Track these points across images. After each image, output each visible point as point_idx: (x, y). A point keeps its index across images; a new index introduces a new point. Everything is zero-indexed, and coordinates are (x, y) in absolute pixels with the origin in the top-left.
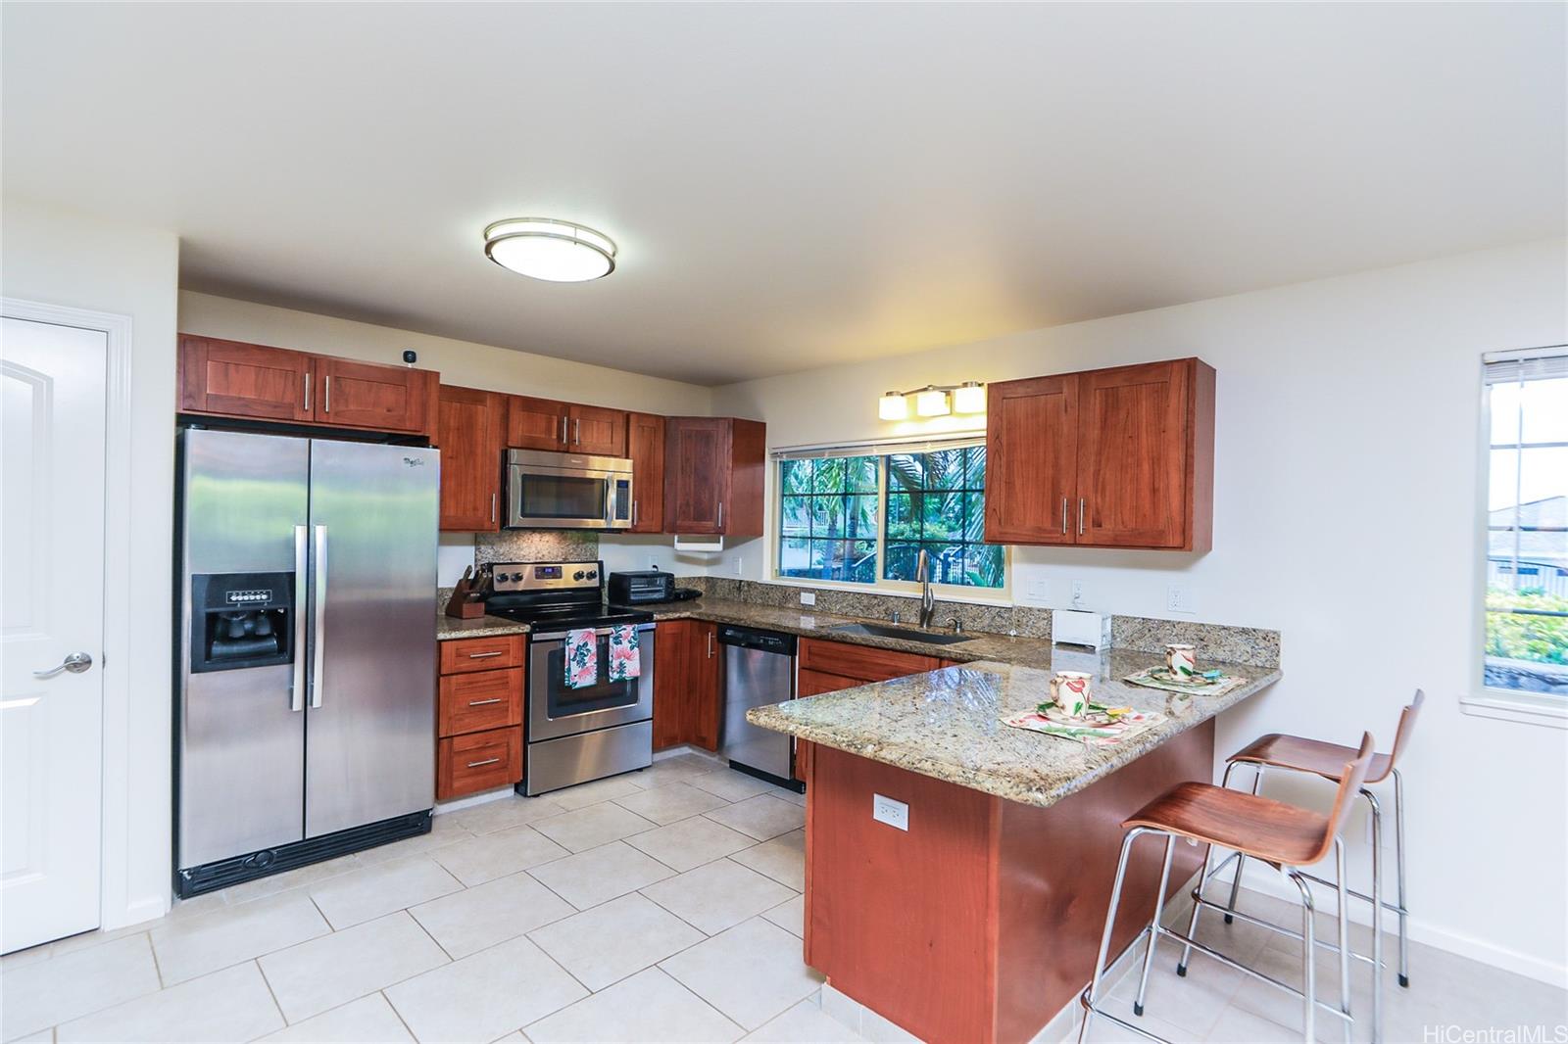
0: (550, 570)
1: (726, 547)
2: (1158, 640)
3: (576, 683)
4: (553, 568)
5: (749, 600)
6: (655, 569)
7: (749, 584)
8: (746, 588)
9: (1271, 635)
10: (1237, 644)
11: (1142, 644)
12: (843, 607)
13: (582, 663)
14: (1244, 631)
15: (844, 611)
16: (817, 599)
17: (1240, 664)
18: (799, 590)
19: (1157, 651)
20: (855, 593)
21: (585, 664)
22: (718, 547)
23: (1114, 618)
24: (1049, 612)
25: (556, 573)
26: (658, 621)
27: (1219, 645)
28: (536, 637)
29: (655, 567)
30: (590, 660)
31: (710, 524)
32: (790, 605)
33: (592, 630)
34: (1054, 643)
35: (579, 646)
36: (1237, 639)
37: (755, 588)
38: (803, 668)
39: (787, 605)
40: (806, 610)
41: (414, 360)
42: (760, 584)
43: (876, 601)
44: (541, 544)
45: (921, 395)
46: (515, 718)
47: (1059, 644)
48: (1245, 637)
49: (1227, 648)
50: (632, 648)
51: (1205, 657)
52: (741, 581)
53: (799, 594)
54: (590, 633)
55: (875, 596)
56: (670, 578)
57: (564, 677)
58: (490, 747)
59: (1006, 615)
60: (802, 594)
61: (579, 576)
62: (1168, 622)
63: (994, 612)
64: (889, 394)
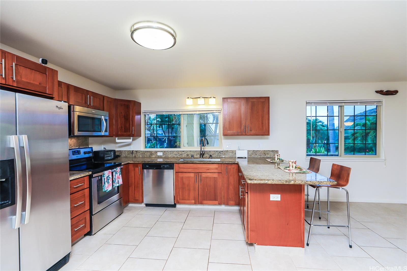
0: (77, 152)
1: (133, 140)
2: (256, 154)
3: (107, 190)
4: (77, 151)
5: (137, 156)
6: (104, 149)
7: (136, 151)
8: (135, 153)
9: (277, 151)
10: (271, 154)
11: (253, 156)
12: (172, 155)
13: (108, 182)
14: (272, 151)
15: (173, 156)
16: (163, 154)
17: (272, 157)
18: (156, 152)
19: (256, 157)
20: (176, 151)
21: (109, 183)
22: (131, 140)
23: (248, 151)
24: (236, 151)
25: (78, 153)
26: (123, 165)
27: (268, 154)
28: (94, 176)
29: (104, 148)
30: (110, 181)
31: (129, 133)
32: (153, 156)
33: (110, 170)
34: (237, 158)
35: (107, 176)
36: (271, 153)
37: (139, 152)
38: (176, 172)
39: (152, 156)
40: (160, 157)
41: (46, 63)
42: (141, 151)
43: (184, 153)
44: (71, 142)
45: (198, 99)
46: (87, 207)
47: (238, 158)
48: (272, 152)
49: (269, 155)
50: (120, 175)
51: (265, 157)
52: (133, 151)
53: (157, 153)
54: (110, 171)
55: (183, 151)
56: (114, 151)
57: (102, 188)
58: (80, 220)
59: (222, 153)
60: (158, 153)
61: (85, 153)
62: (258, 150)
63: (218, 152)
64: (188, 98)
